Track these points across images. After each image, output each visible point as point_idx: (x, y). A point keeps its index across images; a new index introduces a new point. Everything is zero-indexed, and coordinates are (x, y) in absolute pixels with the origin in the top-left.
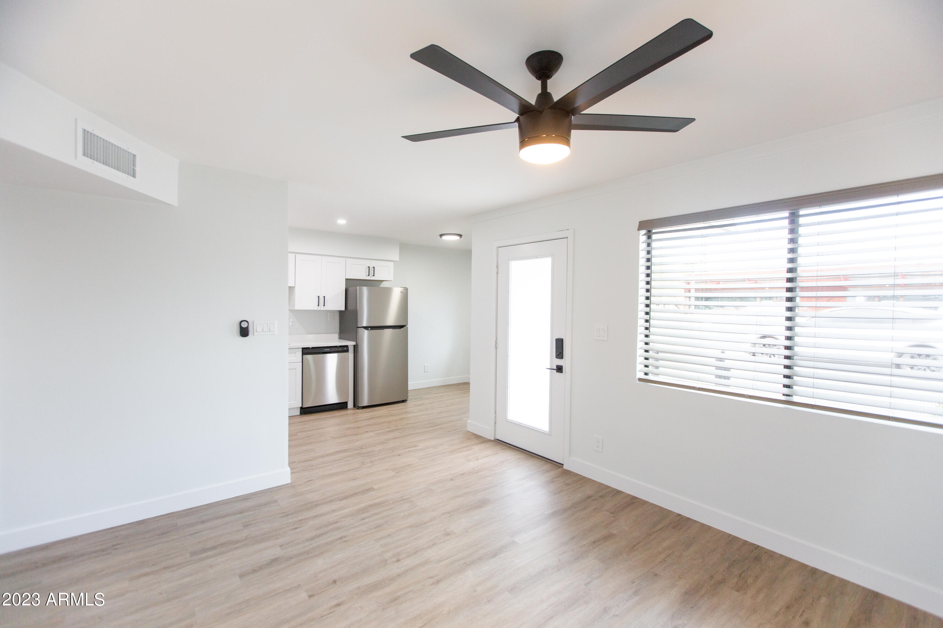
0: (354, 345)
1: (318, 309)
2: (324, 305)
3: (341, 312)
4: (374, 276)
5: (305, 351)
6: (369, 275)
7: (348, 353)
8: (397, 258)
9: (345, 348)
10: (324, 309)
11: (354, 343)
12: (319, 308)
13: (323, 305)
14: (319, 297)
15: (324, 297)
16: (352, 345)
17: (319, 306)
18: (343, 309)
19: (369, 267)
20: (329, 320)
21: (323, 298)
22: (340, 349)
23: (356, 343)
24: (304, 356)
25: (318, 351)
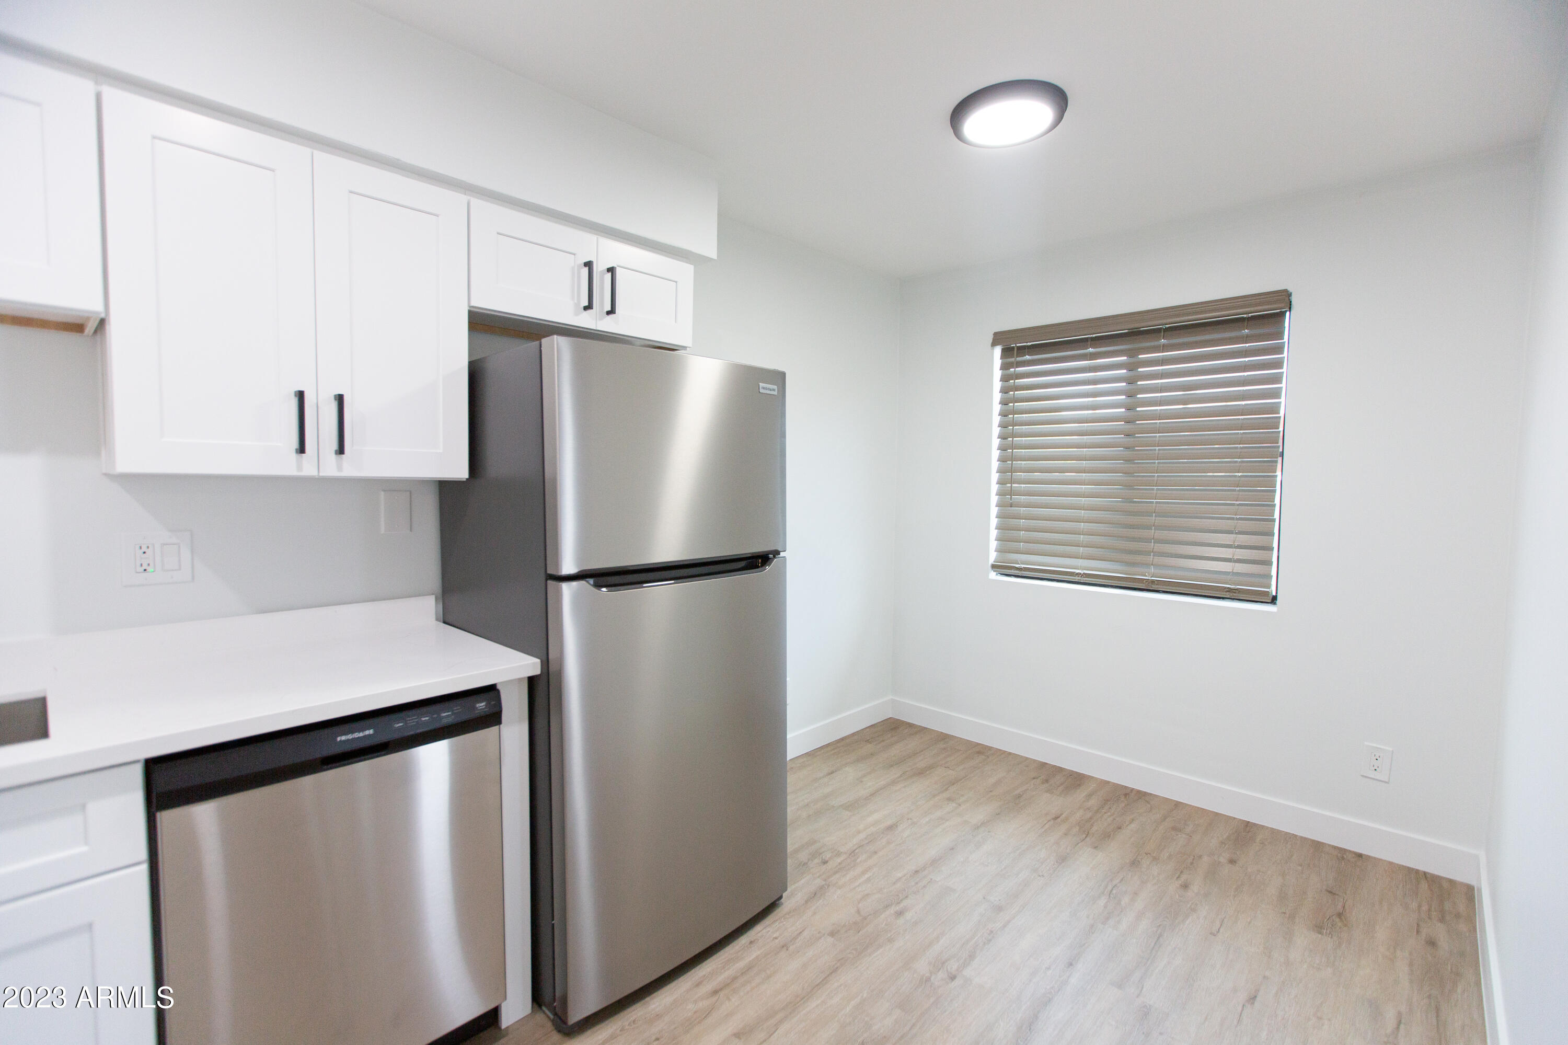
0: (532, 680)
1: (300, 467)
2: (341, 450)
3: (445, 488)
4: (611, 312)
5: (167, 780)
6: (588, 307)
7: (494, 729)
8: (708, 247)
9: (481, 705)
10: (340, 468)
11: (529, 665)
12: (308, 467)
13: (335, 446)
14: (301, 395)
15: (340, 399)
16: (520, 680)
17: (302, 449)
18: (460, 470)
19: (589, 264)
20: (383, 531)
21: (334, 406)
22: (447, 716)
23: (546, 664)
24: (166, 818)
25: (288, 754)
